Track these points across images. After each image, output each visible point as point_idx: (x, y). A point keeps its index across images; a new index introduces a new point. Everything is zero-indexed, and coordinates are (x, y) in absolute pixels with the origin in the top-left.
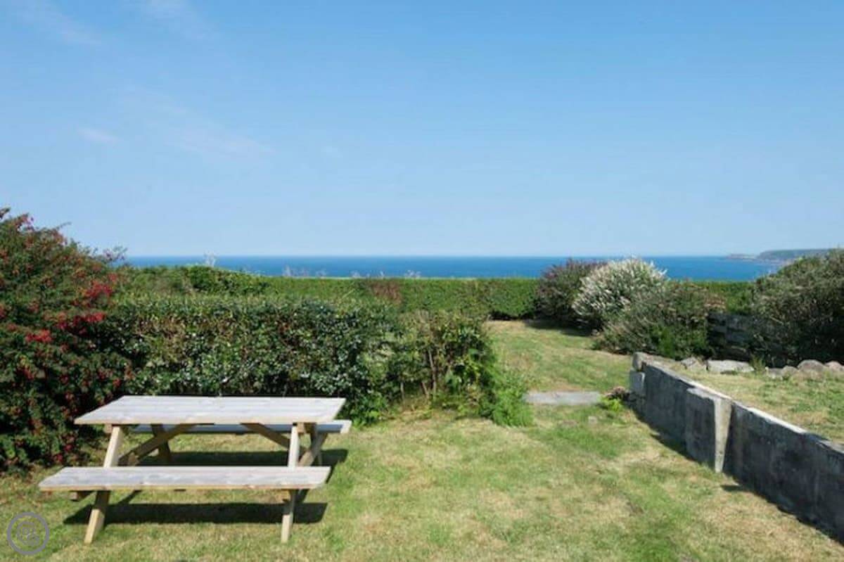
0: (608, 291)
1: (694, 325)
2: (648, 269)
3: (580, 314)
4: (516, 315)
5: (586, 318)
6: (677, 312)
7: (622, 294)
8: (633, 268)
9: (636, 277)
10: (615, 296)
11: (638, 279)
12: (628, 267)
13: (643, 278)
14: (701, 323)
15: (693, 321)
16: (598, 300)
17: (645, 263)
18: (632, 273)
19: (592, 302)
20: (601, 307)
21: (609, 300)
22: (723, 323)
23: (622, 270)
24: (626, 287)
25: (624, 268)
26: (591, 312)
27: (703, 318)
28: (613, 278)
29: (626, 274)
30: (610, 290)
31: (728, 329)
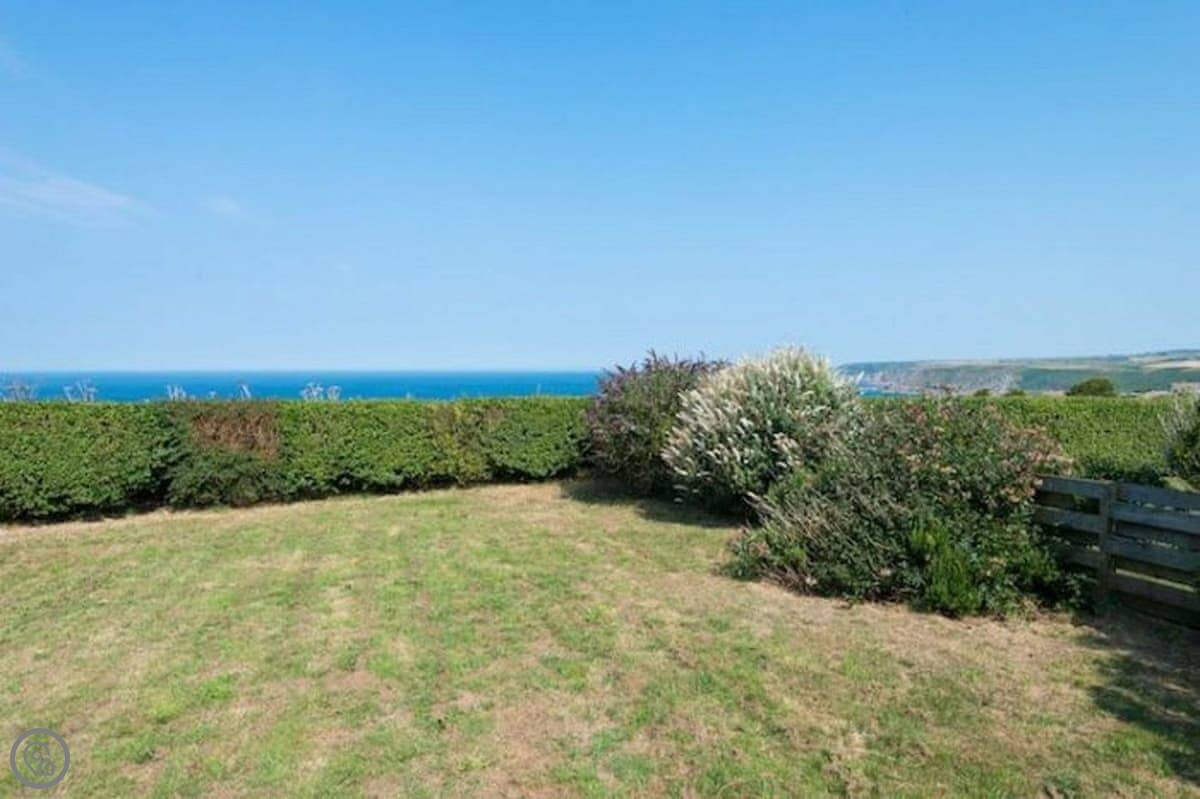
0: (745, 421)
2: (827, 370)
4: (542, 472)
7: (778, 428)
8: (798, 368)
10: (762, 433)
11: (810, 393)
12: (788, 365)
13: (820, 392)
16: (723, 440)
18: (797, 378)
21: (748, 442)
23: (774, 373)
25: (779, 367)
28: (754, 392)
29: (784, 382)
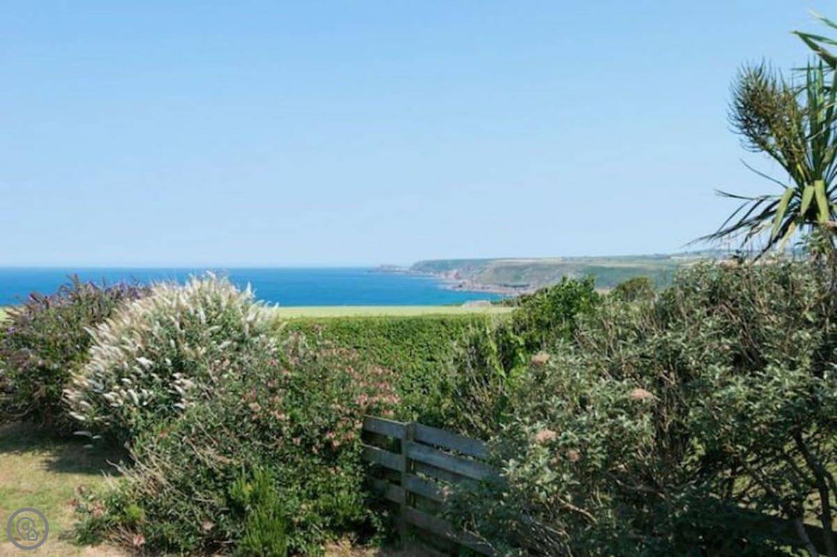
0: (143, 360)
1: (331, 455)
2: (238, 304)
3: (82, 418)
5: (95, 428)
6: (292, 420)
7: (179, 366)
8: (205, 304)
9: (210, 323)
10: (162, 371)
11: (215, 328)
12: (193, 300)
13: (226, 327)
14: (347, 446)
15: (329, 444)
16: (121, 383)
17: (233, 290)
18: (202, 313)
19: (108, 389)
20: (130, 400)
21: (149, 383)
22: (396, 447)
23: (179, 306)
24: (185, 347)
25: (184, 302)
26: (106, 412)
27: (353, 435)
28: (157, 328)
29: (187, 318)
30: (152, 356)
31: (409, 461)
